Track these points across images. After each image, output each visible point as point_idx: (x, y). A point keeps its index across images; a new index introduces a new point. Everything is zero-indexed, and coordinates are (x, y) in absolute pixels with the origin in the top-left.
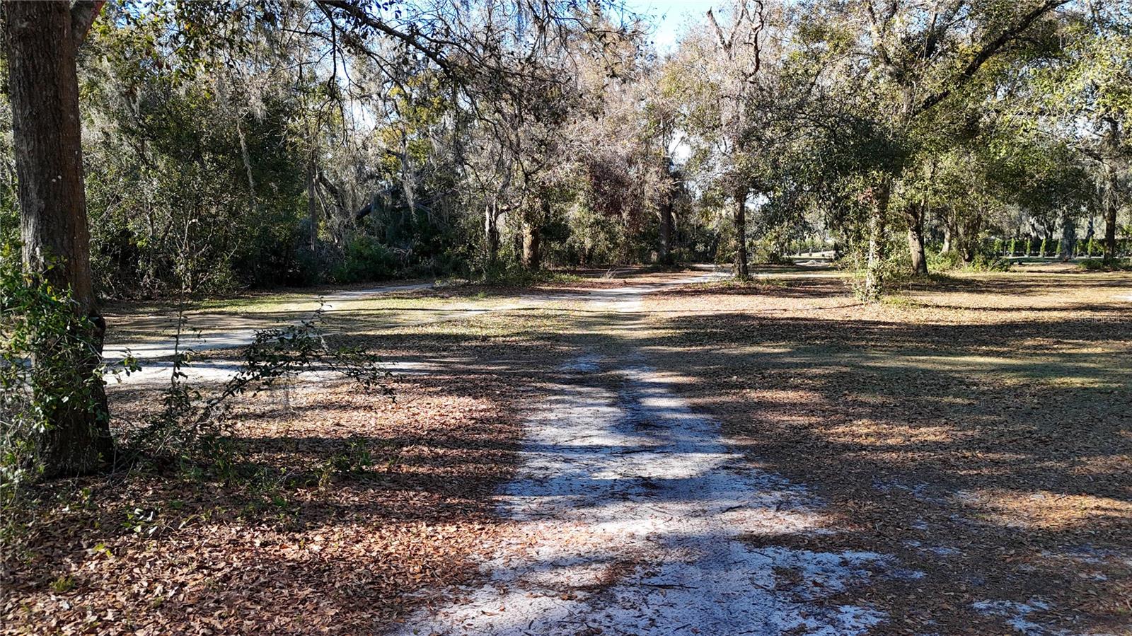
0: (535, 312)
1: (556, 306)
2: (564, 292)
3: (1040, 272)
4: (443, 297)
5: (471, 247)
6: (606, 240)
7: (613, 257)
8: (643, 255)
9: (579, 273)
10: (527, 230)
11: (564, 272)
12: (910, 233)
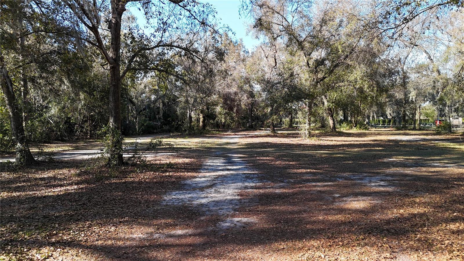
0: (205, 142)
1: (211, 140)
2: (214, 137)
3: (381, 131)
4: (175, 138)
5: (183, 122)
6: (230, 119)
7: (233, 125)
8: (244, 124)
9: (219, 131)
10: (201, 116)
11: (214, 131)
12: (330, 117)
